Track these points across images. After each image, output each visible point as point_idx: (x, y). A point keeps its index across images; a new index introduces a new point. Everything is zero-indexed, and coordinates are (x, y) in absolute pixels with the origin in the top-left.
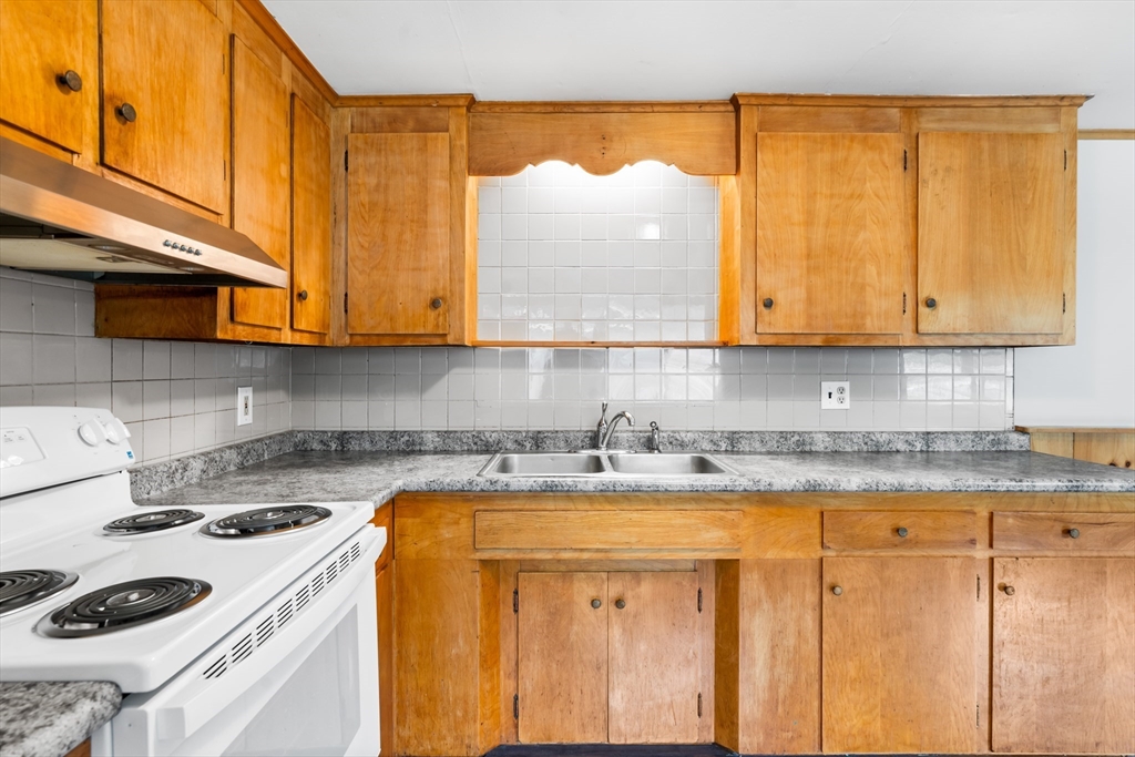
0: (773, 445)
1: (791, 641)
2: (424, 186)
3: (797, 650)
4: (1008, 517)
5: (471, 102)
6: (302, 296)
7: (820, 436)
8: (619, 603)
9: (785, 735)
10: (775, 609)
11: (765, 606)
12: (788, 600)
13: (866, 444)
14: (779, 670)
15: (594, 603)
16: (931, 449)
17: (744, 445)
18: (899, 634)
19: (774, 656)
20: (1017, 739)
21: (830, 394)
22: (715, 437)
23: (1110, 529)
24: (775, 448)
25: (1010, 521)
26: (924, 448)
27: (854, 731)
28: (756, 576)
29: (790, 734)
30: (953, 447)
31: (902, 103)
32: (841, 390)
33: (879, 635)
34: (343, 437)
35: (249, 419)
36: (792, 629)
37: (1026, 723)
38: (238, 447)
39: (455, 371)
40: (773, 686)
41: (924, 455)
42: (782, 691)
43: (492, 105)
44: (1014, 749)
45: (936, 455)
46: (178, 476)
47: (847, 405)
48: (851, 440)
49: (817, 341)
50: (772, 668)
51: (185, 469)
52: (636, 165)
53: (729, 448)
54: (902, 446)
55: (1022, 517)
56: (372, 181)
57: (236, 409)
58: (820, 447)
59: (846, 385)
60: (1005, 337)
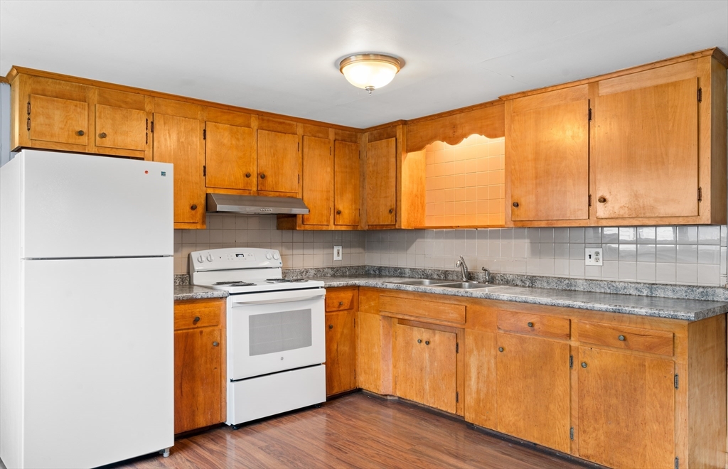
0: (553, 285)
1: (485, 372)
2: (388, 162)
3: (488, 377)
4: (587, 324)
5: (404, 123)
6: (339, 213)
7: (581, 281)
8: (428, 343)
9: (483, 417)
10: (479, 355)
11: (475, 352)
12: (484, 352)
13: (609, 288)
14: (481, 385)
15: (420, 341)
16: (654, 295)
17: (538, 284)
18: (531, 378)
19: (478, 378)
20: (592, 453)
21: (590, 256)
22: (523, 278)
23: (648, 339)
24: (555, 287)
25: (588, 326)
26: (649, 294)
27: (511, 423)
28: (471, 338)
29: (485, 417)
30: (670, 294)
31: (587, 81)
32: (597, 254)
33: (521, 377)
34: (380, 269)
35: (340, 258)
36: (486, 366)
37: (598, 445)
38: (333, 268)
39: (418, 240)
40: (478, 392)
41: (649, 299)
42: (482, 396)
43: (413, 121)
44: (591, 458)
45: (658, 299)
46: (304, 274)
47: (600, 263)
48: (600, 285)
49: (543, 224)
50: (478, 383)
51: (307, 272)
52: (469, 138)
53: (531, 285)
54: (633, 292)
55: (594, 325)
56: (373, 161)
57: (333, 254)
58: (580, 288)
59: (600, 250)
60: (657, 219)
